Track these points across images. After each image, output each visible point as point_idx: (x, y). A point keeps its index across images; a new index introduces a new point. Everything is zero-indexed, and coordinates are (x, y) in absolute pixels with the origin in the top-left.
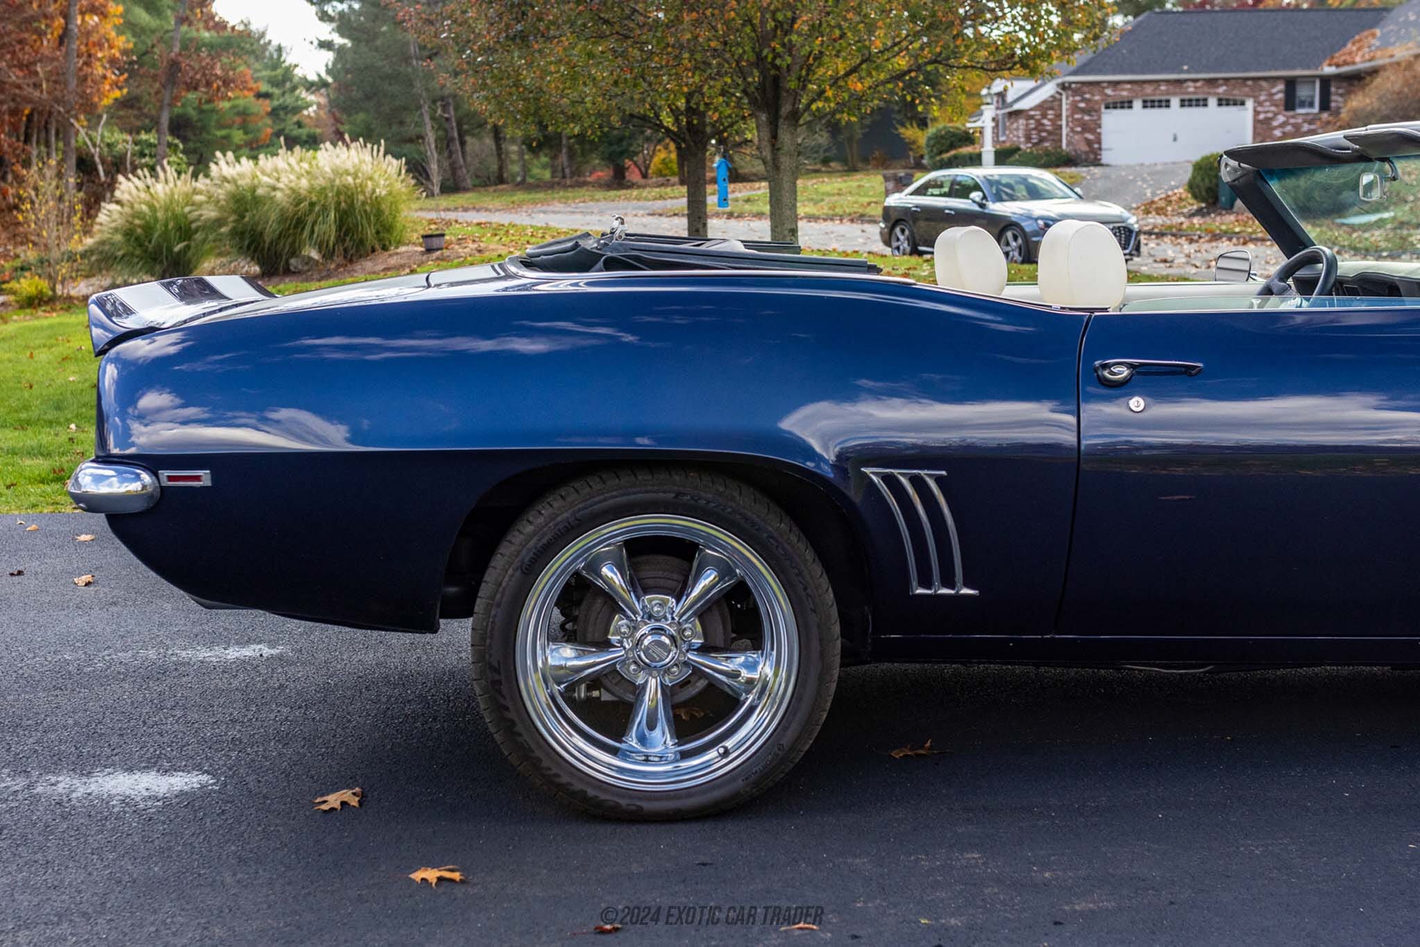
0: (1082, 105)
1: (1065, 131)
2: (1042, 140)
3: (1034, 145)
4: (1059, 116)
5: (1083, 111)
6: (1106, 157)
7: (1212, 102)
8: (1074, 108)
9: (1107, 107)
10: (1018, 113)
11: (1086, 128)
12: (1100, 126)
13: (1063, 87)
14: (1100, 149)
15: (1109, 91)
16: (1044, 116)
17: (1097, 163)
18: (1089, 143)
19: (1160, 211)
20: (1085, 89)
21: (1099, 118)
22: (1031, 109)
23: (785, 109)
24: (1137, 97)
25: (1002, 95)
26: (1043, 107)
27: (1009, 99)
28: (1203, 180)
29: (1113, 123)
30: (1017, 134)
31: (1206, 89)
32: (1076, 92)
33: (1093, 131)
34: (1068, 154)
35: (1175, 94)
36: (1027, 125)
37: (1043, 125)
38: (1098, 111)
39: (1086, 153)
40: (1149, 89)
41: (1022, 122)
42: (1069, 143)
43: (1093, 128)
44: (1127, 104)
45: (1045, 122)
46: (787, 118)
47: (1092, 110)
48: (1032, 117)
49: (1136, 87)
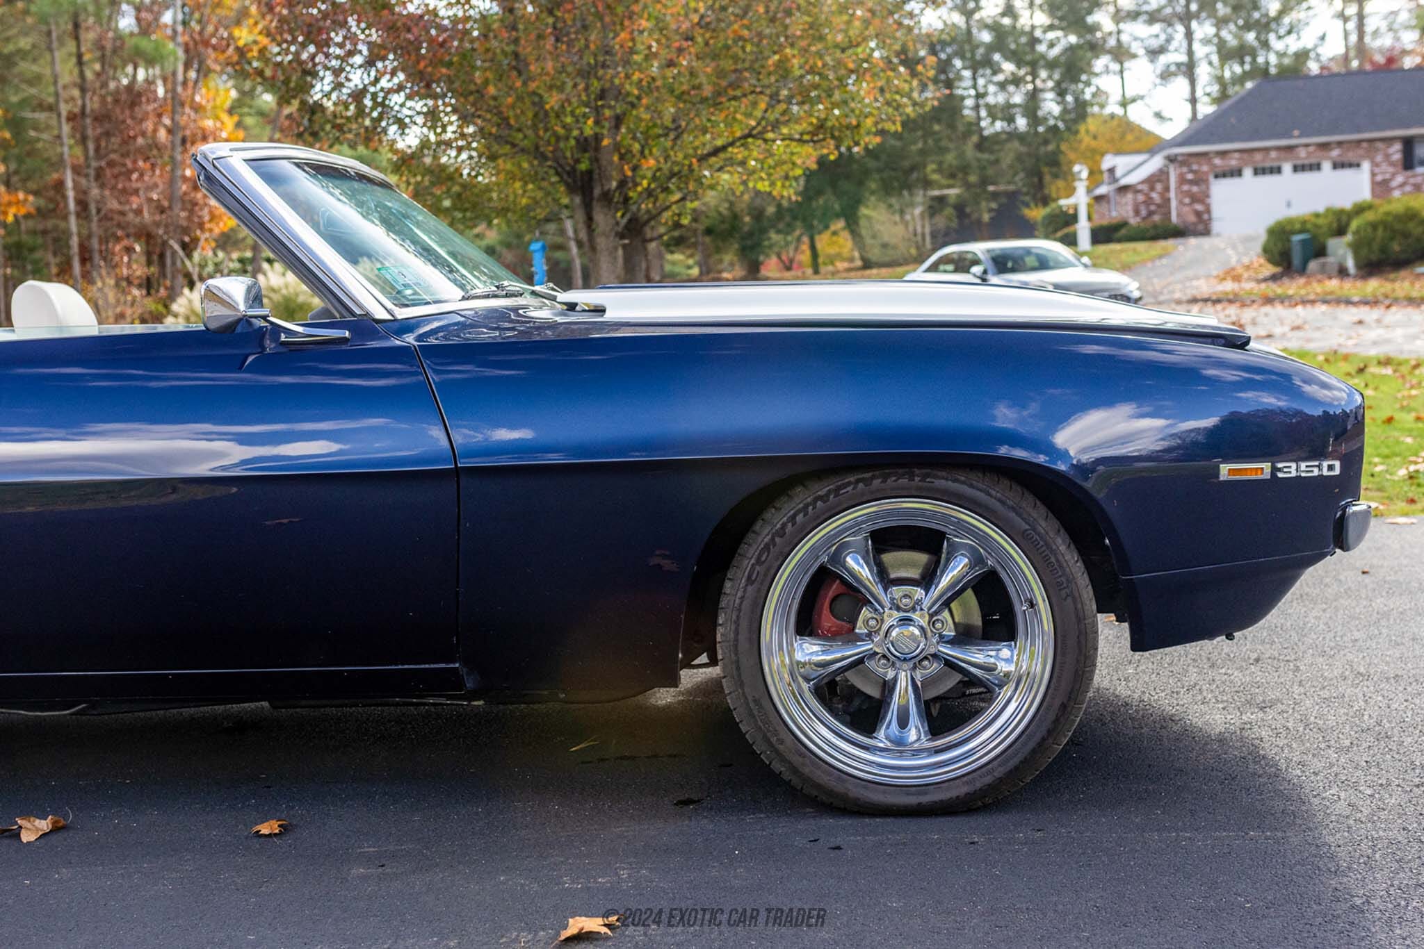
0: (1190, 176)
1: (1174, 204)
2: (1151, 213)
3: (1144, 219)
4: (1167, 189)
5: (1191, 182)
6: (1216, 226)
7: (1326, 166)
8: (1182, 180)
9: (1216, 176)
10: (1124, 189)
11: (1195, 199)
12: (1208, 196)
13: (1171, 159)
14: (1210, 219)
15: (1217, 161)
16: (1152, 189)
17: (1206, 232)
18: (1198, 214)
19: (1237, 279)
20: (1192, 160)
21: (1208, 188)
22: (1139, 183)
23: (597, 192)
24: (1246, 165)
25: (1111, 171)
26: (1151, 181)
27: (1118, 173)
28: (1275, 245)
29: (1222, 193)
30: (1123, 210)
31: (1319, 154)
32: (1183, 163)
33: (1202, 201)
34: (1175, 226)
35: (1286, 160)
36: (1135, 200)
37: (1151, 198)
38: (1206, 182)
39: (1194, 224)
40: (1258, 157)
41: (1130, 196)
42: (1179, 215)
43: (1202, 198)
44: (1237, 173)
45: (1154, 195)
46: (599, 200)
47: (1200, 180)
48: (1139, 191)
49: (1245, 156)
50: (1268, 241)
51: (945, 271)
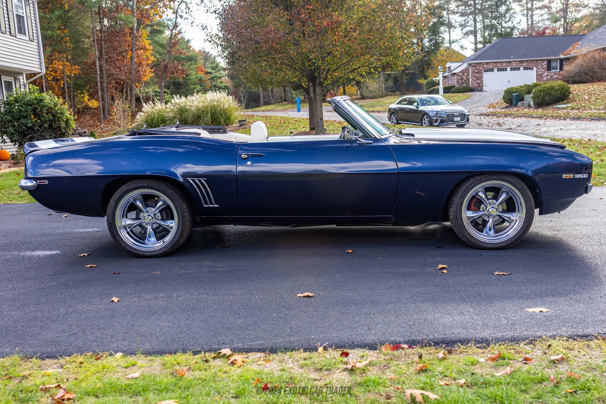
0: (476, 71)
1: (470, 80)
2: (462, 83)
3: (460, 85)
4: (468, 75)
5: (476, 73)
6: (484, 88)
7: (522, 68)
8: (474, 72)
9: (485, 71)
10: (454, 74)
11: (477, 79)
12: (482, 78)
13: (470, 65)
14: (483, 86)
15: (485, 66)
16: (463, 75)
17: (481, 90)
18: (479, 84)
19: (494, 107)
20: (477, 65)
21: (482, 75)
22: (459, 73)
24: (495, 67)
25: (449, 68)
26: (463, 72)
27: (452, 69)
28: (507, 96)
29: (487, 77)
30: (453, 82)
31: (519, 64)
32: (474, 66)
33: (480, 80)
34: (471, 88)
35: (509, 66)
36: (457, 78)
37: (463, 78)
38: (482, 73)
39: (477, 87)
40: (499, 65)
41: (456, 77)
42: (472, 84)
43: (480, 78)
44: (492, 70)
45: (464, 77)
47: (479, 72)
48: (459, 75)
49: (495, 64)
50: (504, 95)
51: (404, 104)
